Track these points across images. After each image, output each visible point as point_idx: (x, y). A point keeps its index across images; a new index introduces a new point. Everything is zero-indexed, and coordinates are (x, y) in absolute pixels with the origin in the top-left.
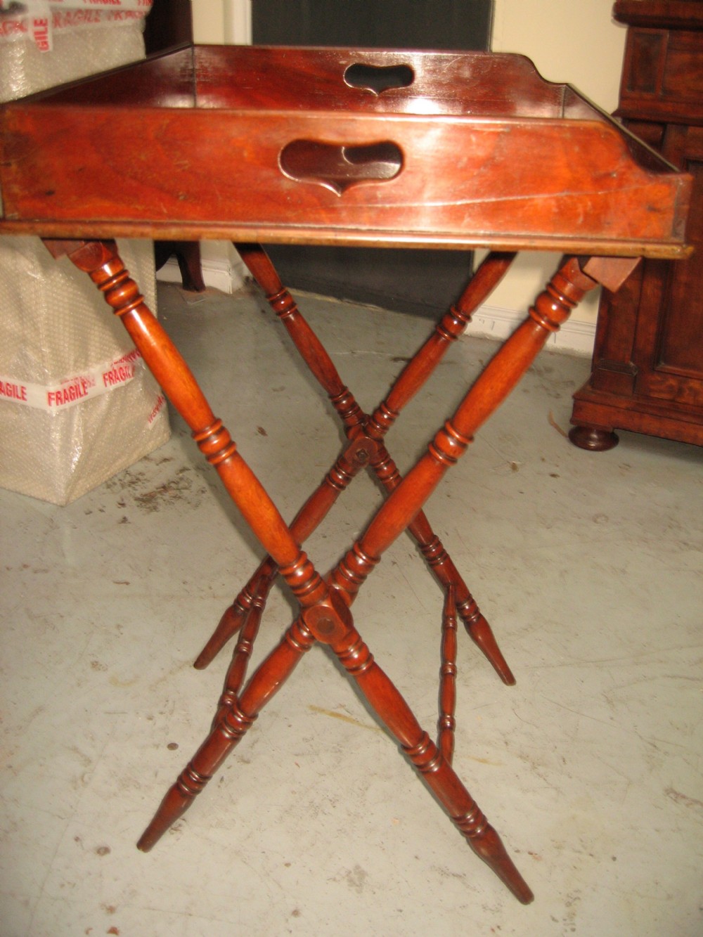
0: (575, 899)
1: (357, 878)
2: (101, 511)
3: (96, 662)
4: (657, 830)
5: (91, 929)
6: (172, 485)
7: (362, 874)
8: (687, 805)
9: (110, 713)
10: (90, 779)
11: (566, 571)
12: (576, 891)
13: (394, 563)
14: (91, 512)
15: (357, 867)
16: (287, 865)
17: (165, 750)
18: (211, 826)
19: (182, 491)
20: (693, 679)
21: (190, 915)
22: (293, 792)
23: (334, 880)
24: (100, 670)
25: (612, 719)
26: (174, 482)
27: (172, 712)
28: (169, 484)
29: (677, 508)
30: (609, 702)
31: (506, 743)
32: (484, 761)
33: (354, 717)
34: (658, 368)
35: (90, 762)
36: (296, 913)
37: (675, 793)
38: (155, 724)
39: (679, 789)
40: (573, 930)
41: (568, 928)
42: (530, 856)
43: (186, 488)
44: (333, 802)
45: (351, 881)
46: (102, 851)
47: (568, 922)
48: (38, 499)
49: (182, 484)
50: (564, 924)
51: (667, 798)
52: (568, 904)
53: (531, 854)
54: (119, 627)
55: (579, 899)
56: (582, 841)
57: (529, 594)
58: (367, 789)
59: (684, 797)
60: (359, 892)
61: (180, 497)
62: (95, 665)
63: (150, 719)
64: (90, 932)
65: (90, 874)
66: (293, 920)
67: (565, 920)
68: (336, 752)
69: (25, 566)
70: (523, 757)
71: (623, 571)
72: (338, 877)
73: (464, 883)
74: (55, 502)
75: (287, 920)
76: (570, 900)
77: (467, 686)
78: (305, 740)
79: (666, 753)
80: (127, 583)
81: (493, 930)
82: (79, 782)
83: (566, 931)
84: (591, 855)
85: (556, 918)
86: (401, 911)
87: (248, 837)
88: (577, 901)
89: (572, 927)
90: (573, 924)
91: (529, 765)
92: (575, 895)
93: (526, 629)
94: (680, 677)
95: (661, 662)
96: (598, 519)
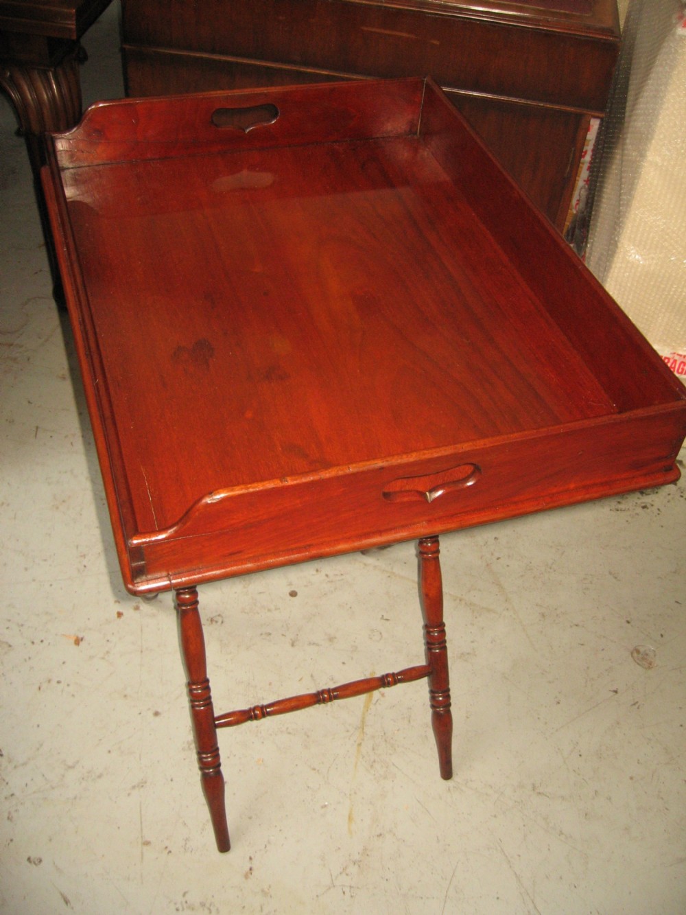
0: (209, 909)
12: (217, 910)
17: (288, 590)
21: (142, 652)
27: (330, 582)
31: (380, 835)
32: (350, 818)
33: (372, 706)
36: (156, 713)
38: (313, 575)
40: (177, 910)
41: (179, 906)
42: (248, 869)
47: (185, 905)
50: (181, 902)
52: (203, 905)
53: (251, 869)
56: (275, 912)
60: (183, 749)
63: (318, 571)
66: (150, 714)
67: (186, 903)
70: (365, 851)
75: (149, 709)
76: (208, 905)
77: (449, 790)
78: (333, 678)
81: (166, 848)
83: (175, 904)
85: (187, 895)
86: (172, 780)
87: (217, 666)
88: (206, 911)
89: (181, 908)
90: (183, 910)
91: (357, 857)
92: (213, 910)
93: (561, 833)
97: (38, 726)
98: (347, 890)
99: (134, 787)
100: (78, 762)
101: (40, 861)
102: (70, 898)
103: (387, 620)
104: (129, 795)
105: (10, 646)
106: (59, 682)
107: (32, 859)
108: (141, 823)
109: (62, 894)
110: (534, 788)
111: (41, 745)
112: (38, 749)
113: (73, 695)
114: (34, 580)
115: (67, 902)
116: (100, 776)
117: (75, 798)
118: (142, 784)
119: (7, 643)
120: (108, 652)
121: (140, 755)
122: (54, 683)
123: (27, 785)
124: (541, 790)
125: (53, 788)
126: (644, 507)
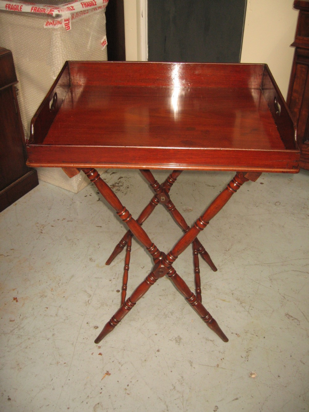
0: (249, 350)
1: (178, 340)
2: (90, 195)
3: (91, 258)
4: (280, 328)
5: (93, 353)
6: (117, 185)
7: (180, 339)
8: (292, 320)
9: (96, 278)
10: (91, 302)
11: (261, 226)
12: (250, 348)
14: (86, 196)
15: (179, 336)
16: (156, 334)
17: (115, 292)
18: (131, 320)
19: (120, 187)
20: (302, 272)
21: (124, 350)
22: (159, 309)
23: (171, 340)
24: (92, 261)
25: (271, 286)
26: (116, 183)
27: (118, 278)
28: (115, 183)
30: (271, 280)
31: (232, 294)
32: (224, 301)
34: (305, 142)
35: (91, 296)
36: (158, 351)
37: (289, 315)
38: (112, 282)
39: (290, 314)
40: (248, 361)
41: (246, 360)
42: (236, 335)
44: (172, 313)
45: (176, 341)
46: (96, 327)
48: (67, 190)
49: (120, 184)
51: (286, 317)
52: (247, 352)
53: (236, 334)
54: (99, 244)
55: (251, 350)
56: (254, 331)
57: (246, 235)
58: (183, 309)
59: (292, 317)
60: (179, 345)
61: (119, 190)
62: (91, 259)
63: (110, 281)
64: (93, 354)
65: (92, 335)
66: (157, 353)
67: (245, 357)
68: (173, 295)
69: (64, 219)
70: (238, 299)
71: (283, 227)
72: (172, 340)
73: (213, 343)
74: (73, 192)
75: (155, 353)
76: (248, 351)
77: (221, 271)
78: (163, 290)
79: (288, 300)
80: (101, 227)
81: (221, 359)
82: (87, 303)
83: (245, 361)
84: (257, 336)
85: (242, 356)
86: (192, 352)
87: (143, 324)
88: (250, 351)
89: (247, 360)
90: (248, 359)
91: (239, 303)
92: (250, 349)
93: (244, 250)
94: (298, 271)
95: (292, 265)
96: (277, 204)
97: (149, 398)
98: (251, 308)
99: (191, 365)
100: (173, 385)
101: (217, 406)
102: (235, 398)
103: (144, 267)
104: (194, 368)
105: (98, 404)
106: (128, 385)
107: (215, 410)
108: (208, 366)
109: (233, 400)
110: (227, 251)
111: (159, 398)
112: (161, 400)
113: (137, 381)
114: (63, 387)
115: (237, 399)
116: (182, 377)
117: (190, 388)
118: (191, 363)
119: (96, 405)
120: (119, 363)
121: (177, 360)
122: (128, 388)
123: (178, 407)
124: (228, 250)
125: (183, 396)
126: (128, 188)
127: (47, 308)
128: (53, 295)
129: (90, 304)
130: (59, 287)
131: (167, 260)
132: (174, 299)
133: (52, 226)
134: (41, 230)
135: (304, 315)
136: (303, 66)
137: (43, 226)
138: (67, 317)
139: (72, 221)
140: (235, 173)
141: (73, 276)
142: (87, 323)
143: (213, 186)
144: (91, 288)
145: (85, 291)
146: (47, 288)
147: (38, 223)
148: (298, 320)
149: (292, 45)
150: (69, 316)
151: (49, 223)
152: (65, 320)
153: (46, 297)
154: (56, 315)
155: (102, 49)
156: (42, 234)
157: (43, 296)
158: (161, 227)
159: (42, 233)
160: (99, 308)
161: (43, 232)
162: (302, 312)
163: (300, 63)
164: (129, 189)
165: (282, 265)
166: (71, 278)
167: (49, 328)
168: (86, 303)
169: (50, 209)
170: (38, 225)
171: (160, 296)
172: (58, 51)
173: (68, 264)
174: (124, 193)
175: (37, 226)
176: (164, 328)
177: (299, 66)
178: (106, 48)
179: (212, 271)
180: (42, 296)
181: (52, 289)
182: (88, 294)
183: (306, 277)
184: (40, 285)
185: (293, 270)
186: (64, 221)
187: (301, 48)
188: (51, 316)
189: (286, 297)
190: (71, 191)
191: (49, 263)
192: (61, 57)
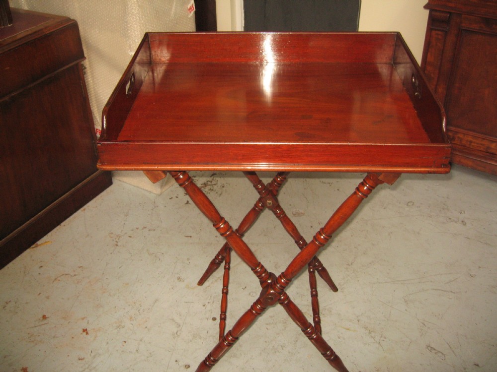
2: (177, 197)
6: (209, 183)
8: (436, 353)
9: (186, 302)
10: (180, 333)
11: (391, 233)
13: (312, 227)
14: (172, 198)
17: (211, 321)
19: (214, 186)
20: (445, 291)
22: (266, 342)
24: (181, 281)
25: (406, 310)
26: (209, 181)
27: (213, 303)
28: (207, 182)
29: (448, 198)
30: (406, 301)
31: (358, 321)
32: (348, 329)
35: (180, 325)
37: (431, 347)
38: (206, 308)
39: (433, 345)
43: (215, 185)
44: (283, 347)
46: (187, 367)
48: (147, 191)
49: (214, 182)
51: (427, 349)
54: (188, 259)
57: (373, 244)
58: (297, 341)
59: (434, 349)
61: (212, 190)
62: (179, 278)
63: (204, 306)
68: (284, 323)
69: (145, 228)
70: (365, 328)
71: (419, 233)
74: (155, 193)
77: (342, 292)
78: (271, 317)
79: (429, 328)
80: (191, 237)
82: (176, 335)
87: (247, 362)
91: (367, 332)
93: (371, 263)
94: (439, 290)
95: (431, 282)
96: (409, 204)
98: (382, 339)
103: (246, 287)
110: (349, 265)
124: (350, 263)
126: (223, 187)
127: (125, 342)
128: (132, 325)
129: (179, 336)
130: (140, 315)
131: (278, 283)
132: (285, 328)
133: (130, 237)
134: (117, 242)
135: (450, 347)
136: (440, 33)
137: (119, 237)
138: (151, 354)
139: (154, 230)
140: (366, 174)
141: (156, 300)
142: (176, 361)
143: (329, 183)
144: (180, 315)
145: (173, 320)
146: (124, 316)
147: (112, 233)
148: (443, 354)
149: (426, 7)
150: (153, 352)
151: (126, 233)
152: (148, 357)
153: (123, 327)
154: (137, 351)
155: (189, 16)
156: (117, 247)
157: (120, 327)
158: (265, 235)
159: (117, 245)
160: (191, 341)
161: (119, 244)
162: (447, 343)
163: (436, 30)
164: (224, 189)
165: (420, 283)
166: (154, 304)
167: (128, 369)
168: (174, 335)
169: (127, 215)
170: (112, 235)
171: (267, 324)
172: (135, 19)
173: (150, 285)
174: (219, 193)
175: (111, 238)
176: (274, 366)
177: (434, 32)
178: (194, 15)
179: (332, 291)
180: (118, 327)
181: (131, 318)
182: (176, 323)
183: (451, 297)
184: (116, 312)
185: (434, 289)
186: (144, 230)
187: (436, 11)
188: (131, 352)
189: (425, 323)
190: (152, 193)
191: (127, 284)
192: (139, 27)
